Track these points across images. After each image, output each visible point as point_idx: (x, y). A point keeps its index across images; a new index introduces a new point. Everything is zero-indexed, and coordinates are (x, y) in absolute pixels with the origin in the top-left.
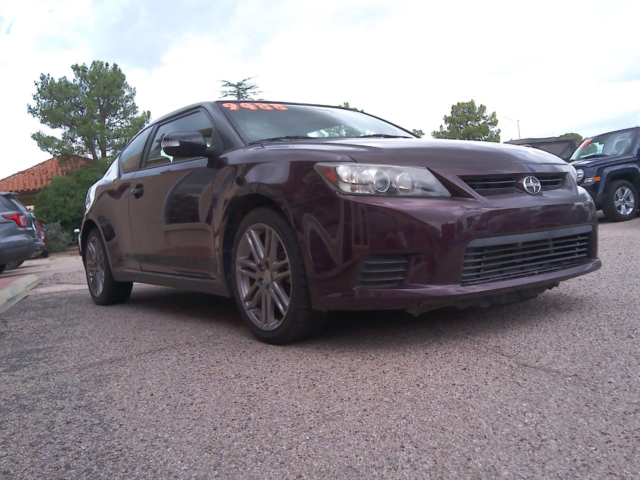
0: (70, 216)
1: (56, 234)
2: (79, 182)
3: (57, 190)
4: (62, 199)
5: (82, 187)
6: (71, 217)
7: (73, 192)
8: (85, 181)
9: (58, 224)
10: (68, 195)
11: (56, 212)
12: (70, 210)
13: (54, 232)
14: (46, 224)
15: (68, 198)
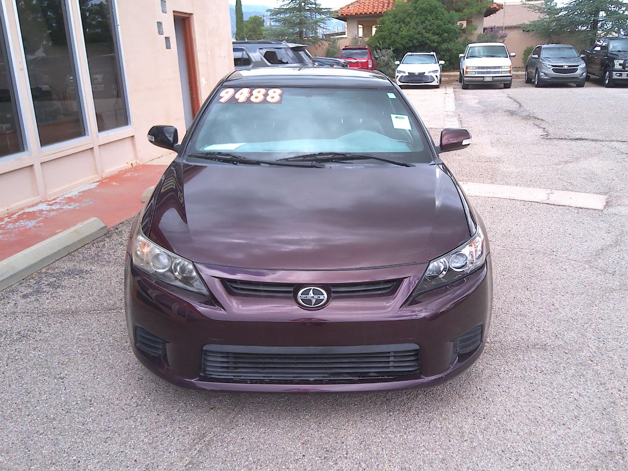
0: (401, 44)
1: (388, 60)
2: (415, 9)
3: (395, 16)
4: (398, 26)
5: (417, 14)
6: (403, 45)
7: (408, 19)
8: (421, 8)
9: (390, 51)
10: (404, 22)
11: (390, 39)
12: (402, 38)
13: (386, 58)
14: (380, 51)
15: (403, 25)
